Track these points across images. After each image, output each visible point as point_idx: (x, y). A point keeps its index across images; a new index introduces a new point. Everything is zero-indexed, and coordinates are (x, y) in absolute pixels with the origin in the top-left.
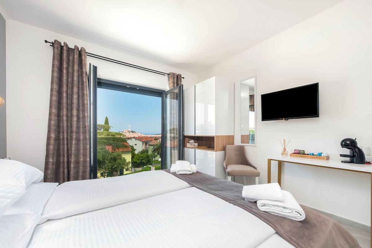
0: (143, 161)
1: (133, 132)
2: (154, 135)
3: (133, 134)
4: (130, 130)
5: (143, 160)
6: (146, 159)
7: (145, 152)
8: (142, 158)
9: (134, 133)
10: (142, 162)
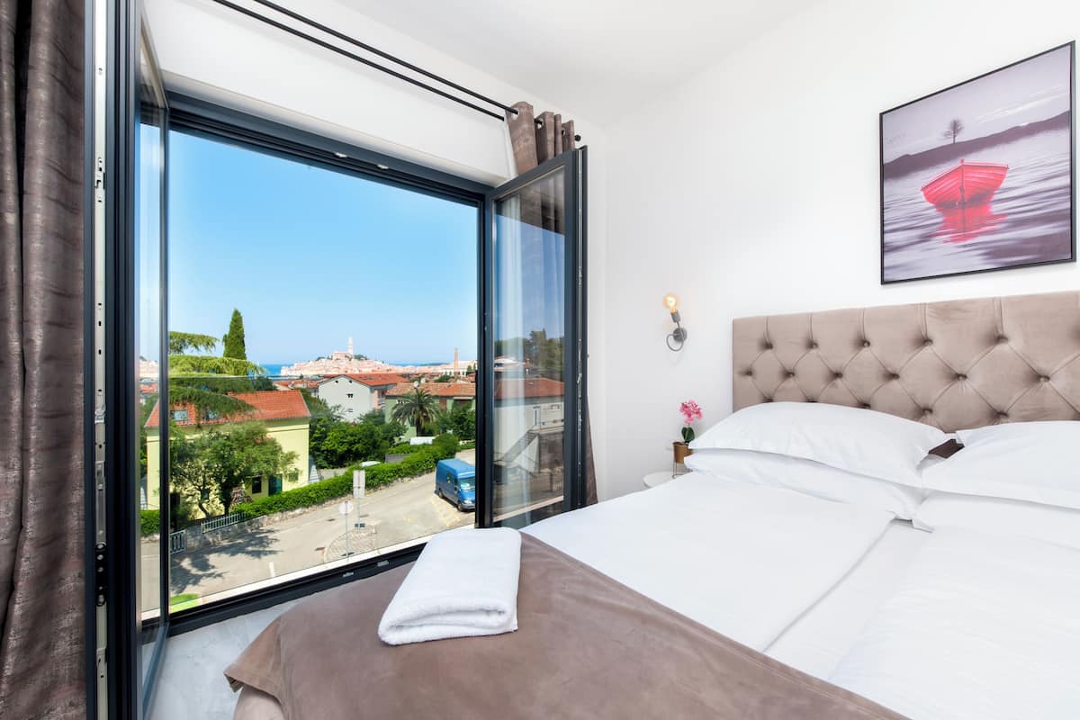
0: (355, 447)
1: (359, 358)
2: (422, 365)
3: (360, 363)
4: (351, 352)
5: (355, 443)
6: (366, 441)
7: (376, 418)
8: (352, 439)
9: (366, 362)
10: (354, 449)
